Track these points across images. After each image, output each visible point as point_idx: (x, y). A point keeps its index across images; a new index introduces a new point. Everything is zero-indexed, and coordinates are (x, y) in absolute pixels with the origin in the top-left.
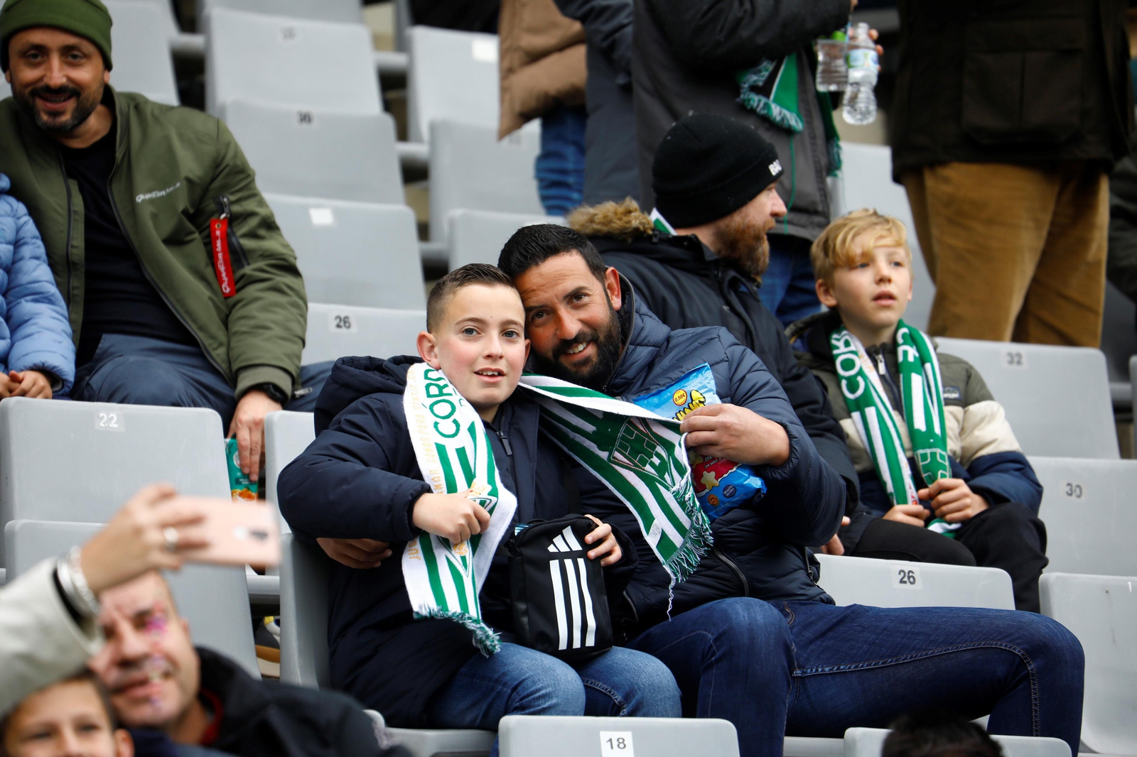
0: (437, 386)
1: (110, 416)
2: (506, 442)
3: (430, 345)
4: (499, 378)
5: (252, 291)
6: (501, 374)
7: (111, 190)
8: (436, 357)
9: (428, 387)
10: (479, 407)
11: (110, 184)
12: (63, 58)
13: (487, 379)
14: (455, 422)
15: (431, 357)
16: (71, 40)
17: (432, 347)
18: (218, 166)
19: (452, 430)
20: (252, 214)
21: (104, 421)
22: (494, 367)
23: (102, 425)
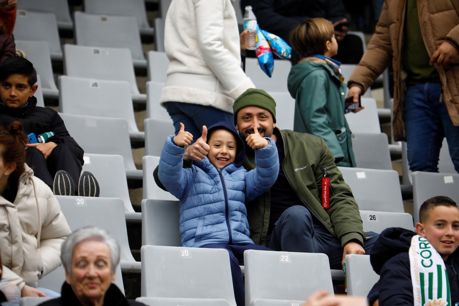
0: (424, 244)
1: (286, 256)
2: (454, 269)
3: (421, 228)
4: (451, 244)
5: (339, 204)
6: (452, 242)
7: (284, 167)
8: (424, 233)
9: (420, 244)
10: (442, 255)
11: (283, 165)
12: (258, 118)
13: (446, 244)
14: (431, 260)
15: (421, 233)
16: (261, 111)
17: (422, 229)
18: (322, 156)
19: (429, 263)
20: (335, 174)
21: (283, 259)
22: (450, 240)
23: (282, 260)
